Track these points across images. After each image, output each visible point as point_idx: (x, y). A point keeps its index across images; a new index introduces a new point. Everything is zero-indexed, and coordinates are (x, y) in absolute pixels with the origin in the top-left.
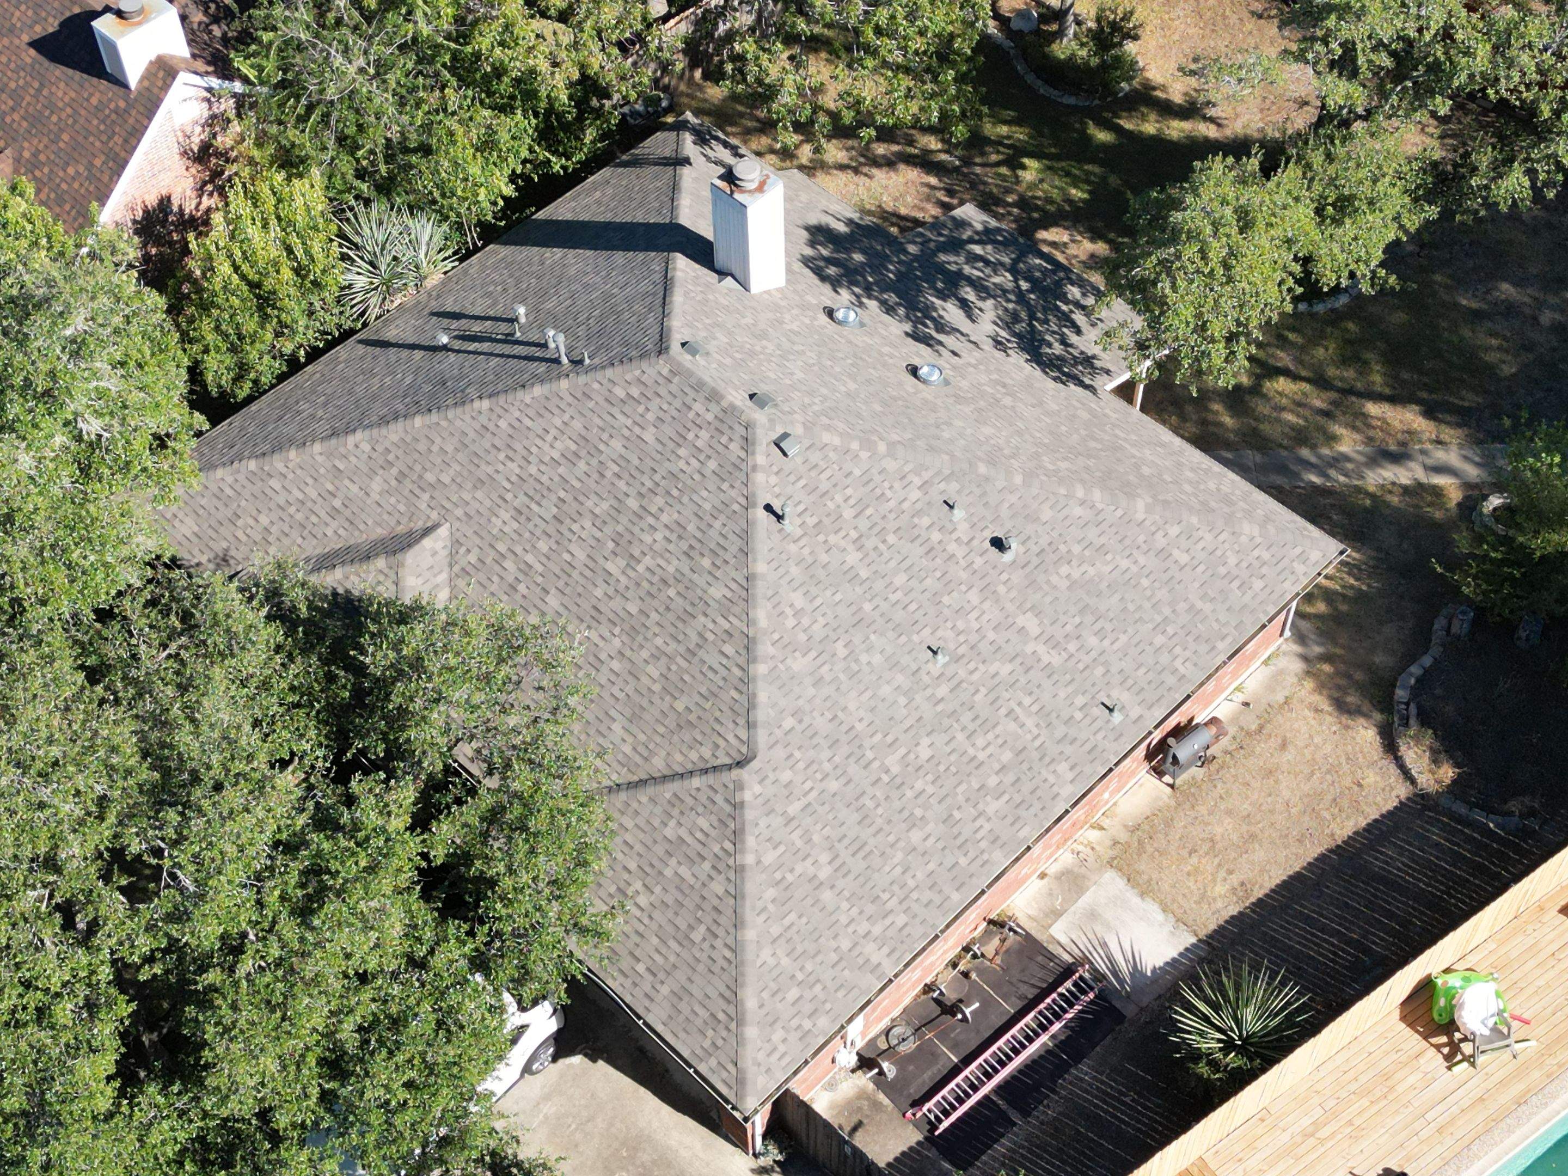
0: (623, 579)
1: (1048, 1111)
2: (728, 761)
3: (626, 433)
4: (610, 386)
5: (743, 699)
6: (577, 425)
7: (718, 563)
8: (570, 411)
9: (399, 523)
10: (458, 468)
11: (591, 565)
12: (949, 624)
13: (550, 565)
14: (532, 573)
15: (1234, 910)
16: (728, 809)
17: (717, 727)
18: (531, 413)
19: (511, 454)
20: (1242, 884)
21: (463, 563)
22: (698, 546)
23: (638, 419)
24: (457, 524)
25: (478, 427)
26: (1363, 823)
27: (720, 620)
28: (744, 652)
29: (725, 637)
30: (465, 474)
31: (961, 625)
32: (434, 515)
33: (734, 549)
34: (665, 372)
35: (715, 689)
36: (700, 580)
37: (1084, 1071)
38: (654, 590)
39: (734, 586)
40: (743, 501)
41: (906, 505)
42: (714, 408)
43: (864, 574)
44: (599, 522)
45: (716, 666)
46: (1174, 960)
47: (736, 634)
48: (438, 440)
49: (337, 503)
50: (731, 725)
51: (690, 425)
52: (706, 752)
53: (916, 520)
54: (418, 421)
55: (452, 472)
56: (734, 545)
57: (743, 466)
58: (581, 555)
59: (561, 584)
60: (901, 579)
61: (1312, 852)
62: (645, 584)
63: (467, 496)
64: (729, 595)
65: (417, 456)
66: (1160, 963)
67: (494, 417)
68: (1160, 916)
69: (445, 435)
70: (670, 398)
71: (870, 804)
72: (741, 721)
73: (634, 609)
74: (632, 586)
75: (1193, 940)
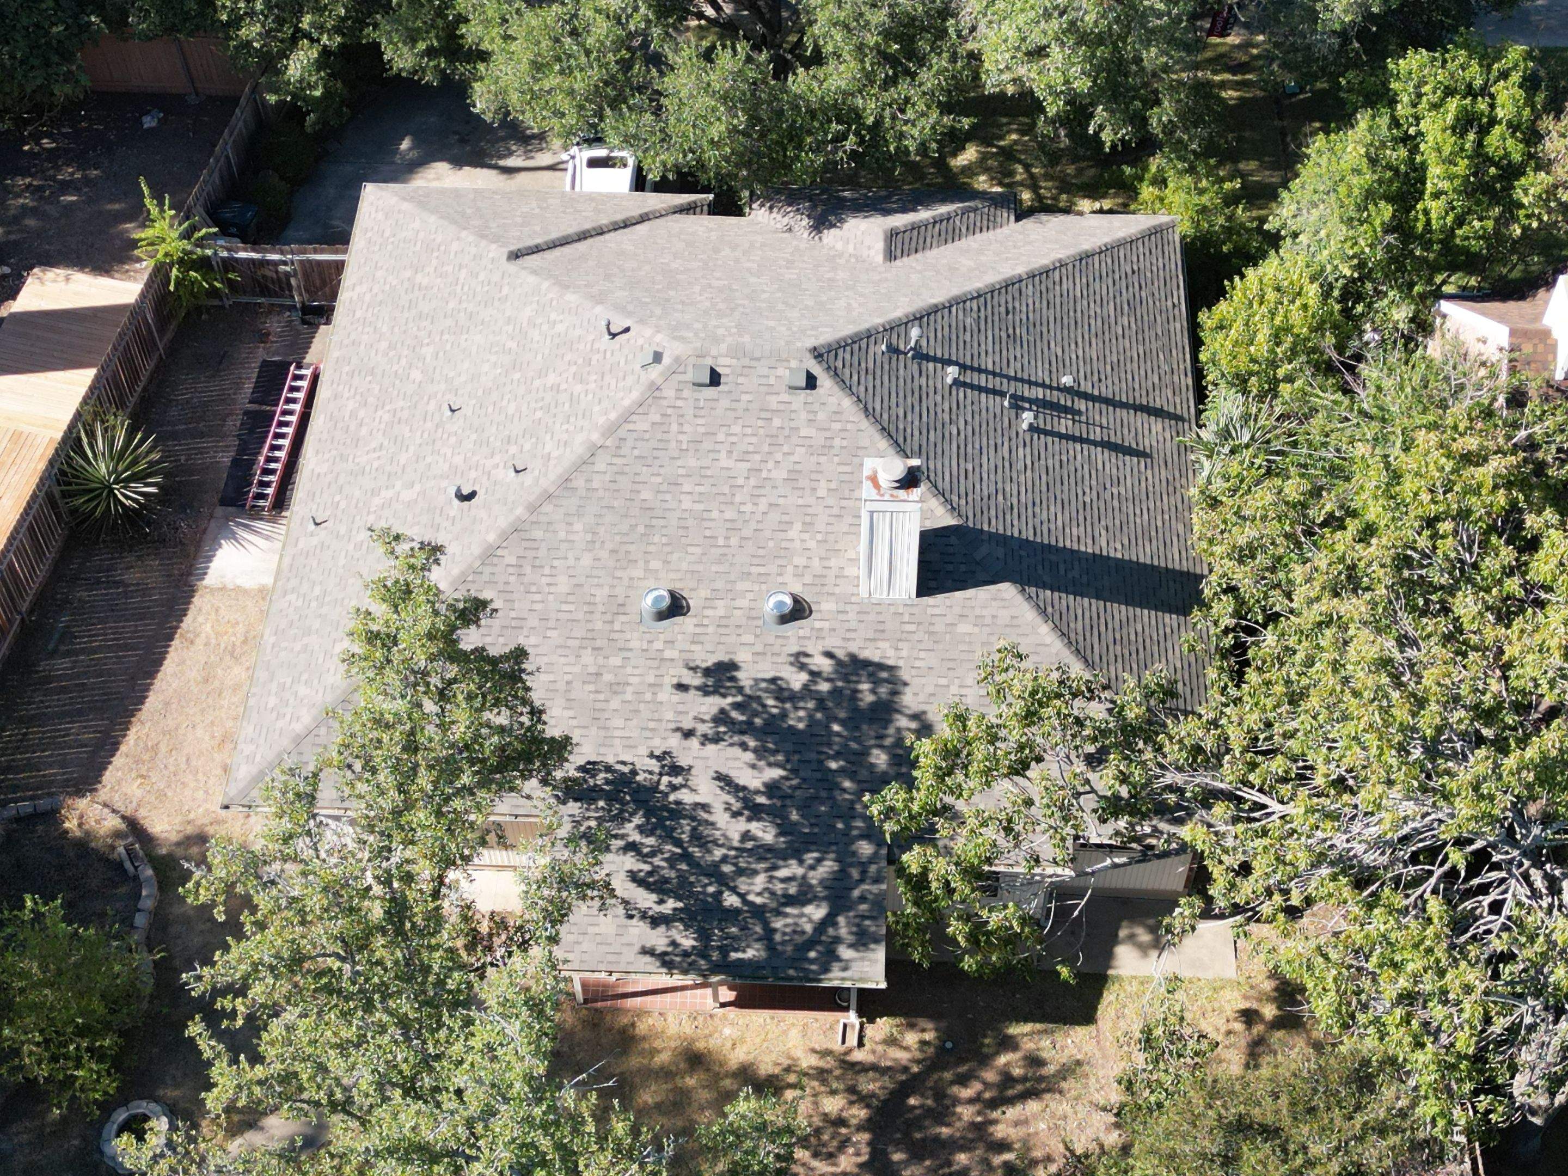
1: (234, 424)
15: (187, 622)
20: (192, 642)
26: (123, 748)
31: (453, 440)
37: (225, 459)
41: (548, 437)
43: (537, 383)
61: (153, 701)
66: (220, 553)
68: (239, 582)
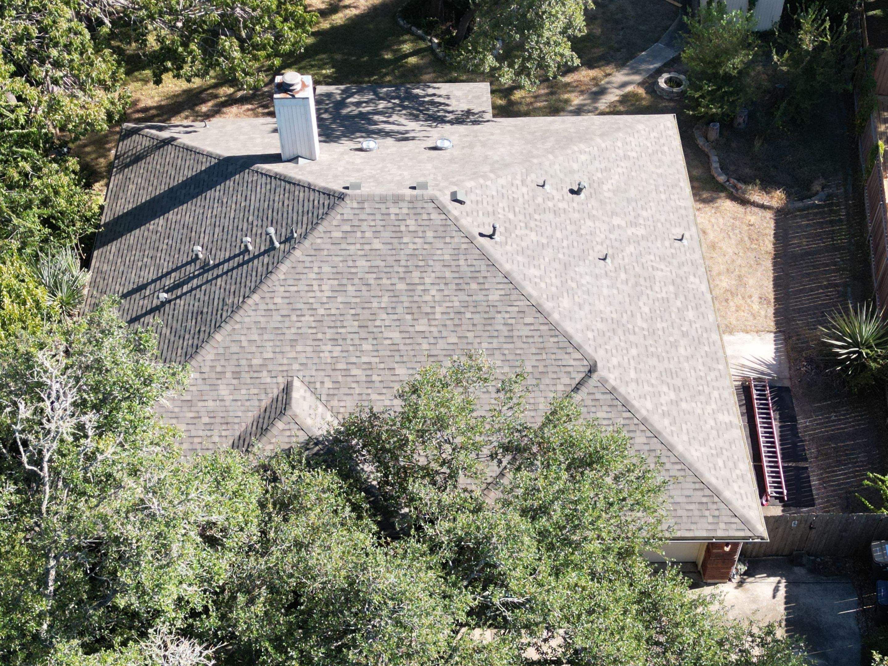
0: (433, 329)
1: (811, 451)
2: (583, 375)
3: (362, 253)
4: (328, 235)
5: (561, 338)
6: (326, 269)
7: (481, 280)
8: (316, 265)
9: (260, 400)
10: (271, 344)
11: (407, 335)
12: (595, 243)
13: (381, 353)
14: (374, 366)
15: (771, 311)
16: (609, 397)
17: (560, 363)
18: (291, 282)
19: (299, 313)
20: (761, 298)
21: (325, 391)
22: (461, 281)
23: (361, 241)
24: (300, 374)
25: (263, 313)
26: (771, 238)
27: (509, 309)
28: (539, 315)
29: (521, 315)
30: (278, 343)
31: (598, 240)
32: (282, 381)
33: (484, 268)
34: (355, 205)
35: (542, 346)
36: (480, 297)
37: (802, 422)
38: (457, 322)
39: (501, 286)
40: (467, 240)
41: (526, 197)
42: (405, 205)
43: (544, 241)
44: (391, 310)
45: (530, 334)
46: (776, 349)
47: (526, 309)
48: (243, 338)
49: (206, 420)
50: (567, 356)
51: (397, 223)
52: (567, 381)
53: (536, 202)
54: (218, 337)
55: (269, 349)
56: (482, 266)
57: (449, 222)
58: (396, 335)
59: (397, 359)
60: (558, 234)
61: (768, 264)
62: (448, 322)
63: (293, 355)
64: (503, 292)
65: (236, 356)
66: (773, 355)
67: (268, 300)
68: (748, 337)
69: (245, 332)
70: (372, 217)
71: (653, 349)
72: (570, 350)
73: (453, 339)
74: (441, 328)
75: (772, 335)
